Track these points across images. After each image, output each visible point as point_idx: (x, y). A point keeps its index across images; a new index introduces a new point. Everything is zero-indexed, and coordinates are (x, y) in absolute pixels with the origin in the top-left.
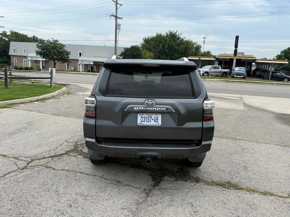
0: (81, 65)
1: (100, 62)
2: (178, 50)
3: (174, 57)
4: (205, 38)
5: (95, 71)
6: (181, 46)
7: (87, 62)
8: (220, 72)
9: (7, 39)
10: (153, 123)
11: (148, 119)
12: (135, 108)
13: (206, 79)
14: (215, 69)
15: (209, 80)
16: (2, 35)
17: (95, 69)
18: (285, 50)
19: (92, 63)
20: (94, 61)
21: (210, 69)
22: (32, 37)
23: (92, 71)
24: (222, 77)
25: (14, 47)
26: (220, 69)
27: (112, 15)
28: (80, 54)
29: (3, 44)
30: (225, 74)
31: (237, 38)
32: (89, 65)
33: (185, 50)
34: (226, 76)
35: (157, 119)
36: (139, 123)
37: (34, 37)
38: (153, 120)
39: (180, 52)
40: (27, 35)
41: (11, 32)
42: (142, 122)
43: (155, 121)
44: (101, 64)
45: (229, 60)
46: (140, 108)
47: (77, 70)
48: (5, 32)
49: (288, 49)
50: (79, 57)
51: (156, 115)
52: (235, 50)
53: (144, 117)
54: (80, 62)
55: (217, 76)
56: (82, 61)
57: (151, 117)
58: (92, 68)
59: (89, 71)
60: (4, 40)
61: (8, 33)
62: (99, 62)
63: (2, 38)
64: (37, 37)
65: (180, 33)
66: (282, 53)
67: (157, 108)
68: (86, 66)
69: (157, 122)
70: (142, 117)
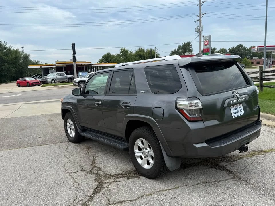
2: (8, 60)
3: (4, 68)
4: (23, 48)
6: (10, 56)
8: (66, 78)
10: (240, 113)
11: (237, 110)
12: (232, 102)
13: (57, 86)
14: (61, 75)
15: (61, 86)
18: (105, 55)
21: (56, 76)
24: (68, 82)
26: (65, 75)
30: (70, 80)
31: (74, 45)
33: (15, 59)
34: (72, 81)
35: (241, 109)
36: (234, 116)
38: (239, 110)
39: (11, 62)
42: (234, 114)
43: (241, 111)
45: (66, 67)
46: (235, 101)
49: (107, 54)
52: (73, 57)
55: (63, 82)
57: (238, 108)
65: (5, 43)
66: (103, 57)
67: (242, 98)
69: (242, 111)
70: (233, 109)
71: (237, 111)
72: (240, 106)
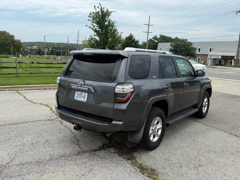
0: (210, 60)
1: (228, 56)
5: (223, 64)
7: (216, 56)
9: (156, 41)
10: (82, 99)
12: (72, 86)
16: (154, 38)
17: (223, 63)
19: (220, 57)
20: (222, 55)
22: (175, 38)
23: (220, 64)
25: (161, 47)
27: (238, 11)
28: (211, 49)
29: (153, 45)
32: (217, 59)
35: (85, 97)
36: (75, 98)
37: (176, 38)
38: (83, 96)
40: (171, 37)
41: (160, 36)
42: (77, 97)
44: (229, 58)
47: (206, 63)
48: (156, 36)
50: (209, 52)
51: (85, 93)
53: (78, 94)
54: (209, 57)
56: (211, 56)
57: (82, 94)
58: (220, 61)
59: (217, 65)
60: (155, 42)
61: (158, 37)
62: (226, 56)
63: (154, 41)
64: (179, 38)
67: (83, 87)
68: (215, 60)
69: (84, 99)
70: (77, 93)
71: (80, 96)
72: (85, 94)
